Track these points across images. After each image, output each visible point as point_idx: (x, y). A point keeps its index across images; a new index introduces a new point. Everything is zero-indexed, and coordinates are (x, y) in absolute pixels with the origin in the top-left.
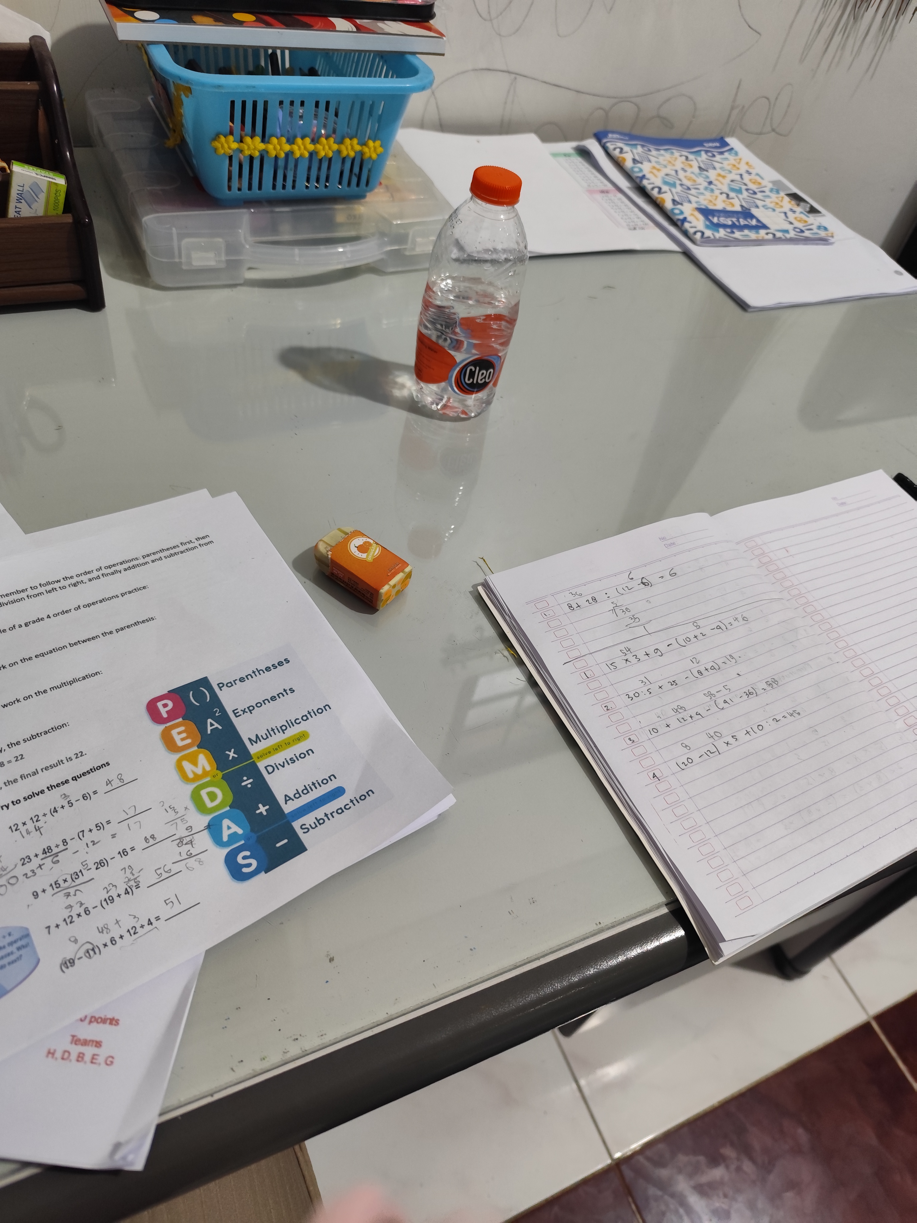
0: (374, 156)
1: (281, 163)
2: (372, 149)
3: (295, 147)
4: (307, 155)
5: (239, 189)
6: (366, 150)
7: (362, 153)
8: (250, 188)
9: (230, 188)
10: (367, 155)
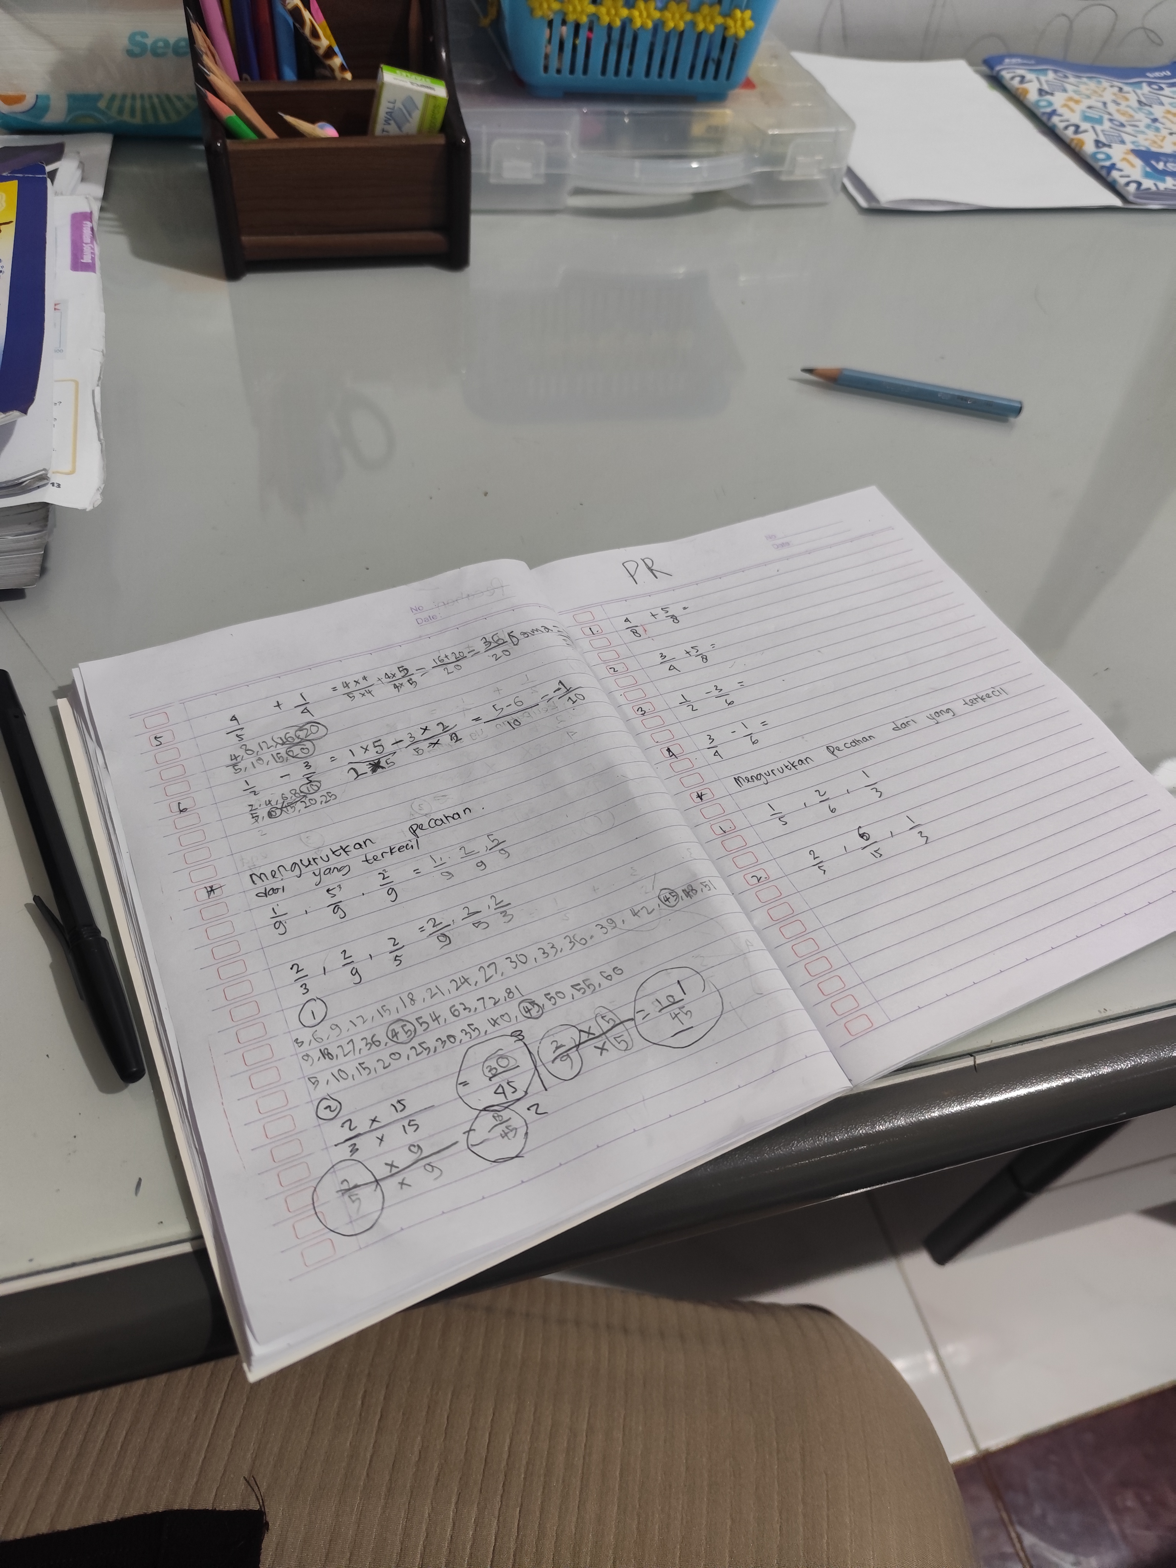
0: (741, 33)
1: (616, 36)
2: (739, 23)
3: (636, 13)
4: (650, 25)
5: (559, 71)
6: (730, 22)
7: (725, 28)
8: (572, 71)
9: (546, 69)
10: (732, 31)
